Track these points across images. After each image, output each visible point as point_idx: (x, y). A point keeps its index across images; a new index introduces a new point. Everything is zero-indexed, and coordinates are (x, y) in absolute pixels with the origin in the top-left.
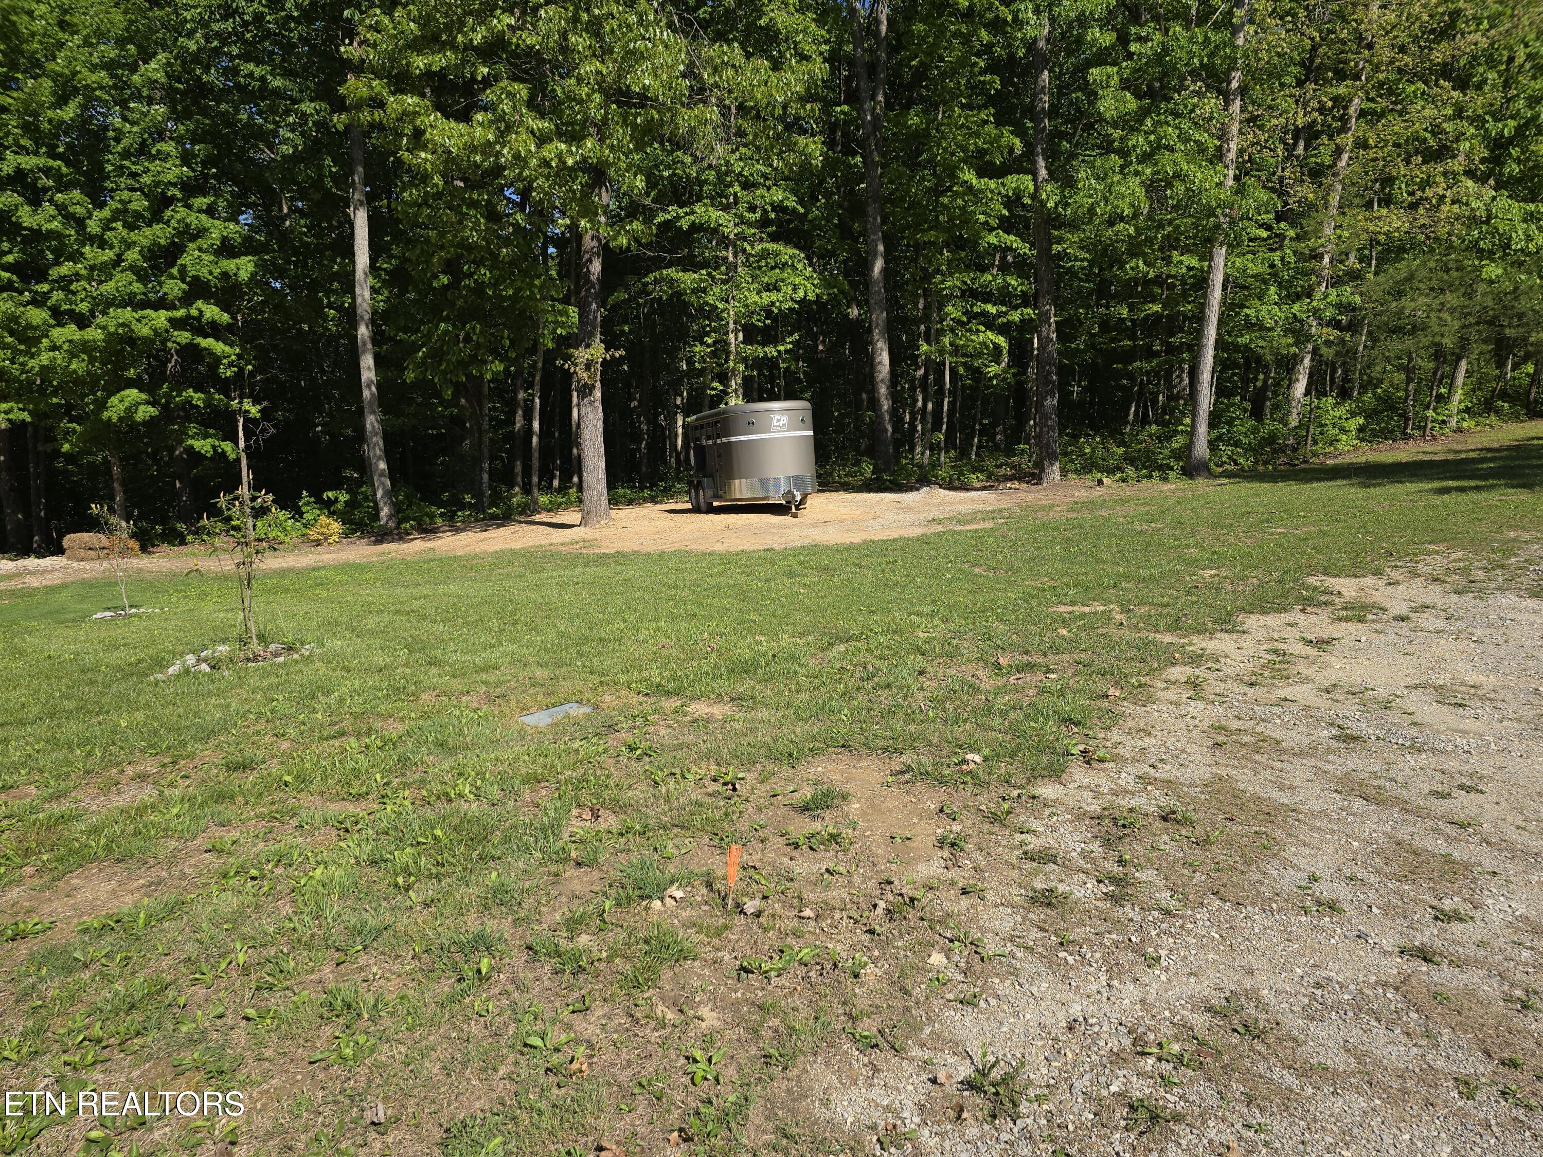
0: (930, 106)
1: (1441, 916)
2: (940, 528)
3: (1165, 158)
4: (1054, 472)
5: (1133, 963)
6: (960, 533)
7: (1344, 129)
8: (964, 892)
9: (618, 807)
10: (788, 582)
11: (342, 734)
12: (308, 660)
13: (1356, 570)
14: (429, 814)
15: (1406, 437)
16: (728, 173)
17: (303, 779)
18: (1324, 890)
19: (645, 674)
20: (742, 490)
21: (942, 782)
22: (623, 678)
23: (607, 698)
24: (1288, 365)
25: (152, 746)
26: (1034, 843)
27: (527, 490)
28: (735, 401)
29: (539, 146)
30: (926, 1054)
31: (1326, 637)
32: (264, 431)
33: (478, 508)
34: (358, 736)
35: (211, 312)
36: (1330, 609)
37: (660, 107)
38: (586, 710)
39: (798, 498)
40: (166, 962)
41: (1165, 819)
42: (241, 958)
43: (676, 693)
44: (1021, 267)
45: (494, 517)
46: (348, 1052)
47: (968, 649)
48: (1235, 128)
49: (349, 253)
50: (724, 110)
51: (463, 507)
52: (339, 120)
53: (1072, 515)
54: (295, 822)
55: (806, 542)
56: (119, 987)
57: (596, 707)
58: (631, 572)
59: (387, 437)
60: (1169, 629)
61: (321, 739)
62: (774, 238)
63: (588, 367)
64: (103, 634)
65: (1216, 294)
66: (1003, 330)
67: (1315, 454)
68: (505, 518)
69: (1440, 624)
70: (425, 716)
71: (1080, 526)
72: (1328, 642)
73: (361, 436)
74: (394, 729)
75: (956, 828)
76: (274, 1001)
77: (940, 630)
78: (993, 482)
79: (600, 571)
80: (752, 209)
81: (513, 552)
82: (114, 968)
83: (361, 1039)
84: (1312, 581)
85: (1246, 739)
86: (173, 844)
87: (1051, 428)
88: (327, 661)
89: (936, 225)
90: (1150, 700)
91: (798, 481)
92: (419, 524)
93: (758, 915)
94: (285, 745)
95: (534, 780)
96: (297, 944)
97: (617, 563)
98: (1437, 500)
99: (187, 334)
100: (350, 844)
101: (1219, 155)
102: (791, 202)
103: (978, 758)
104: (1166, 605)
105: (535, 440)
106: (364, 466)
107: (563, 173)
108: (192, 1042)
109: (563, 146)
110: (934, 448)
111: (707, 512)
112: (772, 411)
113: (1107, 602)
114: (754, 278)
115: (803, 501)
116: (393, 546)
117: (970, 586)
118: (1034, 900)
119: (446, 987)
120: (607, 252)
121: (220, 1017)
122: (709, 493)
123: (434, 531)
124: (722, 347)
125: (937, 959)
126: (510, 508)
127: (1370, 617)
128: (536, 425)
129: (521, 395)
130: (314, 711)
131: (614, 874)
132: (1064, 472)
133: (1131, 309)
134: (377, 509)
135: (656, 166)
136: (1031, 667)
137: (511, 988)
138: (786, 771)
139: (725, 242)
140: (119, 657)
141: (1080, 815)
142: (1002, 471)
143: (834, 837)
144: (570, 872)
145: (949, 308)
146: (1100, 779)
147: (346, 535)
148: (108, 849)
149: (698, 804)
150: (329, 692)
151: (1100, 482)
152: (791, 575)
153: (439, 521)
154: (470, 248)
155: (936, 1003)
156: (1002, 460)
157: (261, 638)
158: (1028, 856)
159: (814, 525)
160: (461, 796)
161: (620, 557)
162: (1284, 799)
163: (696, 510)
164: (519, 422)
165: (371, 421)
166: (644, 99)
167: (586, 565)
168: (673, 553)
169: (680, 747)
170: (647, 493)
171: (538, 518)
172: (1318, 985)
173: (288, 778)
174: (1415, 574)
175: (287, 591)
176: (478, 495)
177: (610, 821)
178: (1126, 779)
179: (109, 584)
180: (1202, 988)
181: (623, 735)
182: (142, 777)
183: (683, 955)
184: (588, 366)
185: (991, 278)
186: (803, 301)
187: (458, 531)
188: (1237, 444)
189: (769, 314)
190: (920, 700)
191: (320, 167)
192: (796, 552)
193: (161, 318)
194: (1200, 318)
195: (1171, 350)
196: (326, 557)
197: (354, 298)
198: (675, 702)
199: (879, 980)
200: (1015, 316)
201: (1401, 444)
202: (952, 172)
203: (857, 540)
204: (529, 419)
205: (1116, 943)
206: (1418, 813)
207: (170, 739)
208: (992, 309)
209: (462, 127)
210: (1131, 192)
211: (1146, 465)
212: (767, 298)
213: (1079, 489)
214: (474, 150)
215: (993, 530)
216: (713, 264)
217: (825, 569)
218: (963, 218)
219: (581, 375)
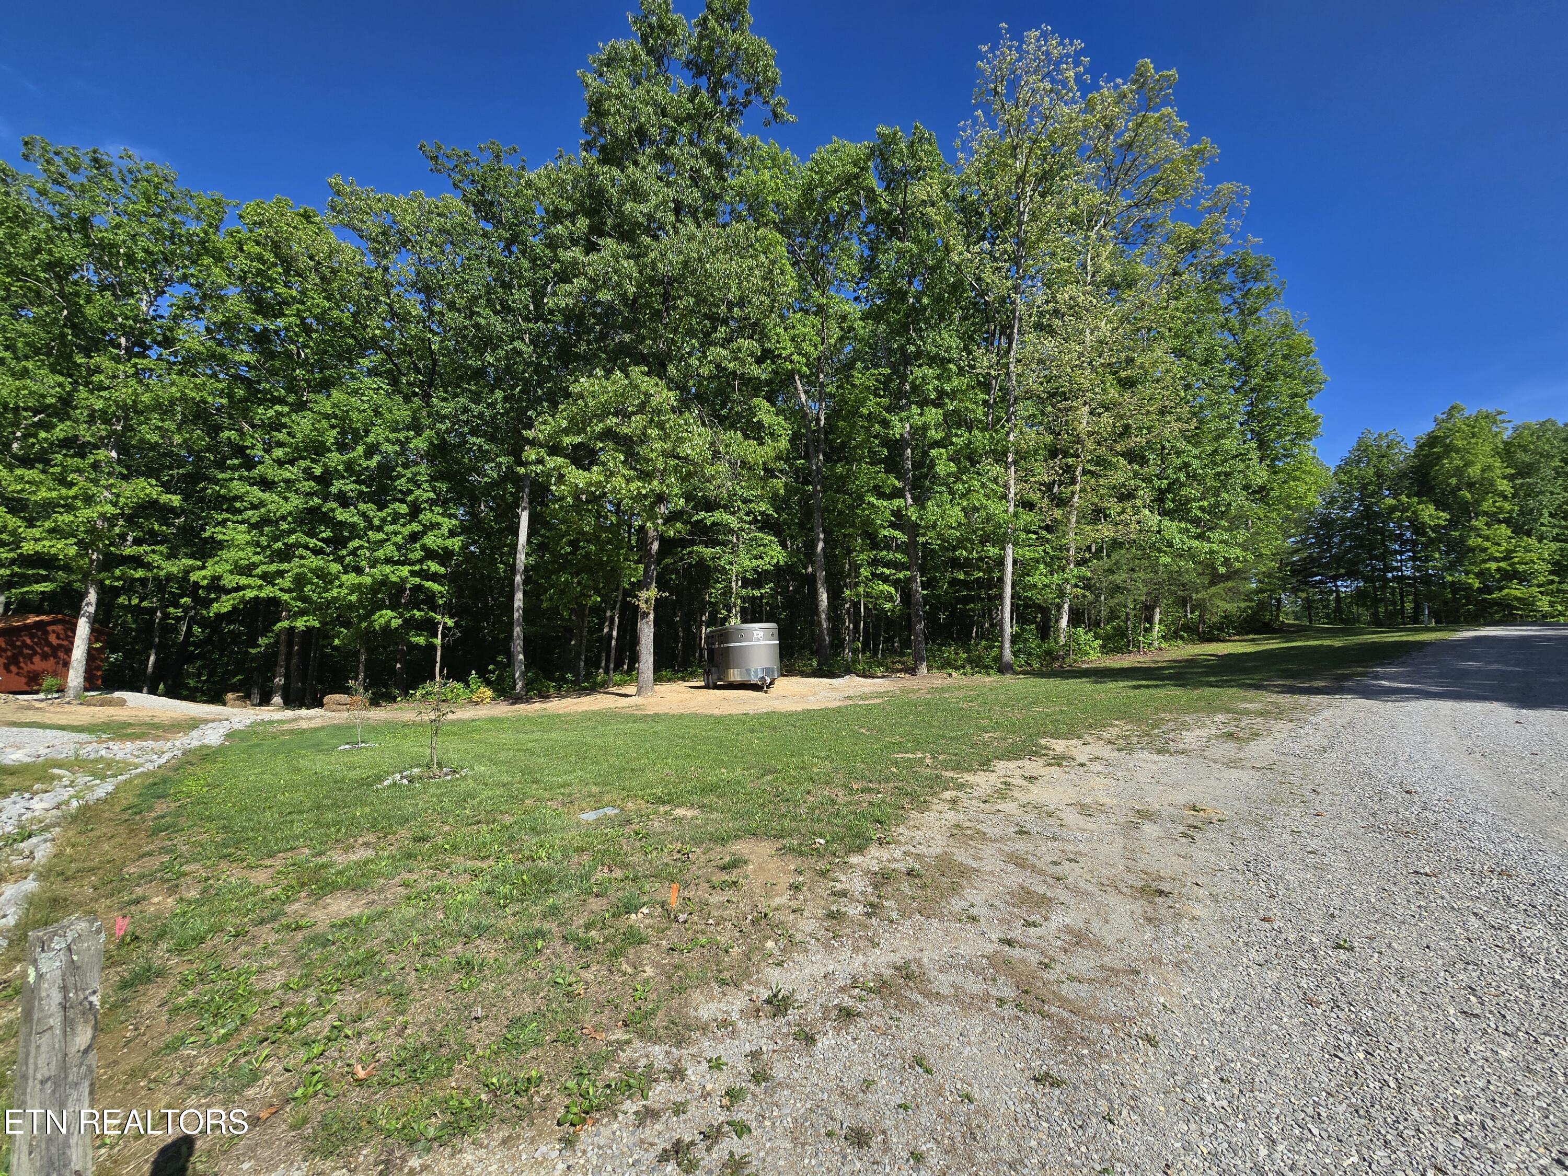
0: (849, 463)
1: (1028, 924)
2: (851, 702)
3: (974, 496)
4: (923, 669)
5: (866, 946)
6: (859, 706)
7: (1073, 481)
8: (794, 911)
9: (624, 866)
10: (749, 735)
11: (479, 822)
12: (464, 778)
14: (522, 868)
15: (1130, 652)
16: (735, 495)
17: (455, 847)
18: (974, 911)
19: (654, 791)
20: (735, 675)
21: (801, 854)
22: (640, 793)
23: (630, 804)
25: (373, 827)
26: (838, 887)
27: (607, 671)
28: (735, 621)
29: (627, 484)
30: (750, 988)
31: (1035, 775)
32: (454, 634)
33: (576, 683)
34: (488, 823)
35: (434, 567)
36: (1045, 758)
37: (695, 464)
38: (617, 811)
39: (768, 681)
40: (376, 942)
41: (908, 874)
42: (415, 940)
43: (669, 802)
44: (902, 548)
45: (585, 689)
46: (466, 986)
47: (839, 779)
48: (1012, 482)
49: (516, 533)
50: (733, 465)
51: (567, 681)
52: (522, 470)
53: (928, 696)
54: (448, 871)
55: (770, 710)
56: (351, 953)
57: (622, 809)
58: (659, 727)
59: (527, 640)
60: (954, 769)
61: (468, 825)
62: (760, 529)
63: (646, 602)
64: (346, 760)
65: (1009, 569)
66: (894, 583)
67: (1075, 661)
68: (592, 689)
69: (1101, 768)
70: (526, 813)
71: (929, 703)
72: (1036, 778)
73: (510, 637)
74: (508, 820)
75: (801, 879)
76: (430, 962)
77: (828, 766)
78: (891, 671)
79: (642, 726)
80: (747, 514)
81: (593, 712)
82: (348, 945)
83: (473, 979)
84: (1043, 742)
85: (969, 832)
86: (382, 881)
87: (920, 642)
88: (475, 779)
89: (853, 525)
90: (928, 809)
91: (768, 671)
92: (540, 693)
93: (685, 922)
94: (447, 828)
95: (581, 850)
96: (446, 934)
97: (653, 721)
98: (1132, 693)
99: (418, 579)
100: (477, 883)
101: (1004, 497)
102: (770, 512)
103: (822, 841)
104: (957, 754)
105: (613, 642)
106: (510, 656)
107: (640, 497)
108: (387, 981)
109: (640, 484)
110: (855, 652)
111: (714, 688)
112: (756, 629)
113: (925, 752)
114: (748, 551)
115: (772, 683)
116: (522, 706)
117: (853, 741)
118: (828, 916)
119: (518, 956)
120: (662, 539)
121: (403, 969)
122: (715, 677)
123: (548, 697)
124: (727, 591)
125: (770, 944)
126: (595, 683)
127: (1065, 763)
128: (615, 633)
129: (608, 614)
130: (465, 808)
131: (615, 901)
132: (930, 668)
133: (966, 573)
134: (515, 684)
135: (695, 490)
136: (869, 790)
137: (552, 957)
138: (719, 848)
139: (731, 531)
140: (356, 774)
141: (867, 872)
142: (895, 666)
143: (735, 883)
144: (592, 900)
145: (862, 570)
146: (884, 854)
147: (494, 699)
148: (347, 884)
149: (667, 864)
150: (474, 798)
151: (950, 675)
152: (752, 731)
153: (552, 691)
154: (585, 534)
155: (763, 965)
156: (898, 659)
157: (440, 764)
158: (834, 894)
159: (776, 698)
160: (539, 858)
161: (656, 717)
162: (974, 864)
163: (707, 687)
164: (606, 630)
165: (517, 630)
166: (687, 460)
167: (635, 722)
168: (688, 715)
169: (663, 833)
170: (680, 675)
171: (611, 690)
172: (952, 956)
173: (447, 847)
174: (1100, 739)
175: (455, 734)
176: (577, 675)
177: (618, 873)
178: (898, 854)
179: (349, 728)
180: (896, 958)
181: (633, 826)
182: (367, 844)
183: (642, 941)
185: (886, 554)
186: (777, 565)
187: (563, 697)
188: (1030, 654)
189: (756, 571)
190: (803, 810)
191: (505, 490)
192: (758, 717)
193: (405, 571)
194: (1002, 581)
196: (480, 712)
197: (515, 559)
198: (667, 808)
199: (739, 954)
200: (901, 575)
201: (1126, 656)
202: (861, 498)
203: (799, 709)
204: (611, 629)
205: (861, 937)
206: (1039, 872)
207: (385, 823)
208: (887, 571)
209: (586, 474)
210: (956, 514)
211: (978, 665)
212: (755, 563)
213: (937, 679)
214: (591, 484)
215: (879, 704)
216: (724, 544)
217: (774, 728)
218: (868, 522)
219: (643, 606)
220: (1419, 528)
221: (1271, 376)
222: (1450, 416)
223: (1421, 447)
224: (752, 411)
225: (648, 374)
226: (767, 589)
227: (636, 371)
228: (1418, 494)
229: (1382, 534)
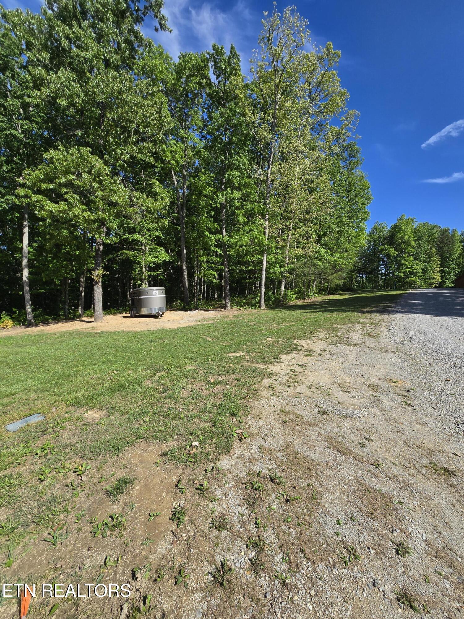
0: (197, 216)
2: (199, 323)
3: (253, 233)
4: (229, 306)
6: (204, 325)
13: (305, 338)
16: (143, 227)
20: (144, 311)
21: (181, 461)
23: (54, 410)
24: (280, 283)
28: (145, 286)
29: (82, 213)
31: (304, 363)
36: (301, 352)
39: (161, 314)
41: (271, 480)
43: (85, 405)
44: (220, 256)
47: (201, 374)
48: (267, 227)
53: (233, 319)
55: (161, 328)
57: (45, 416)
60: (262, 362)
62: (156, 244)
65: (265, 265)
66: (216, 271)
67: (287, 303)
69: (330, 356)
71: (235, 323)
72: (305, 365)
75: (183, 500)
77: (193, 365)
78: (215, 308)
80: (150, 236)
84: (295, 341)
85: (292, 417)
87: (228, 295)
89: (199, 245)
90: (260, 397)
91: (160, 309)
92: (43, 321)
97: (99, 335)
101: (264, 233)
102: (161, 236)
103: (197, 444)
104: (259, 353)
109: (90, 214)
110: (199, 300)
111: (134, 317)
112: (153, 290)
113: (243, 351)
114: (151, 254)
115: (163, 314)
117: (205, 345)
120: (105, 244)
122: (135, 312)
123: (47, 323)
124: (141, 273)
127: (313, 354)
132: (231, 306)
133: (246, 267)
134: (27, 317)
136: (221, 383)
139: (142, 244)
142: (217, 306)
145: (203, 265)
146: (245, 452)
147: (15, 325)
151: (240, 309)
153: (50, 320)
156: (217, 303)
158: (214, 525)
159: (165, 321)
161: (101, 334)
163: (131, 317)
166: (116, 204)
168: (119, 332)
170: (119, 311)
174: (319, 339)
178: (255, 450)
181: (46, 437)
184: (97, 276)
185: (214, 258)
186: (165, 261)
187: (56, 323)
188: (271, 300)
189: (154, 264)
192: (155, 332)
194: (261, 270)
195: (255, 278)
196: (5, 333)
198: (82, 411)
200: (219, 267)
201: (304, 300)
202: (203, 232)
203: (176, 327)
206: (359, 459)
208: (213, 266)
209: (56, 205)
210: (246, 239)
211: (251, 305)
212: (154, 260)
213: (235, 311)
214: (60, 212)
215: (213, 324)
216: (139, 250)
217: (163, 339)
218: (206, 243)
219: (96, 279)
220: (388, 256)
221: (356, 196)
222: (401, 218)
223: (392, 229)
224: (151, 186)
225: (92, 153)
226: (160, 271)
227: (86, 150)
228: (390, 245)
229: (378, 258)
